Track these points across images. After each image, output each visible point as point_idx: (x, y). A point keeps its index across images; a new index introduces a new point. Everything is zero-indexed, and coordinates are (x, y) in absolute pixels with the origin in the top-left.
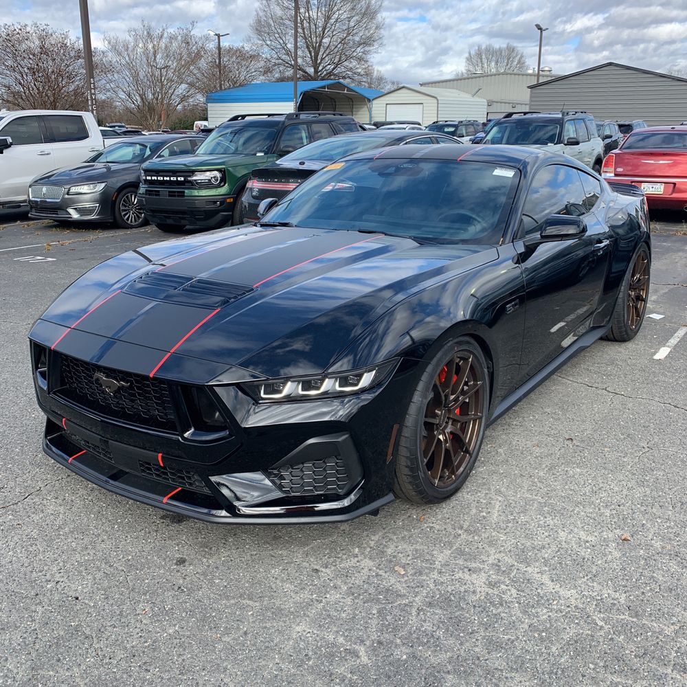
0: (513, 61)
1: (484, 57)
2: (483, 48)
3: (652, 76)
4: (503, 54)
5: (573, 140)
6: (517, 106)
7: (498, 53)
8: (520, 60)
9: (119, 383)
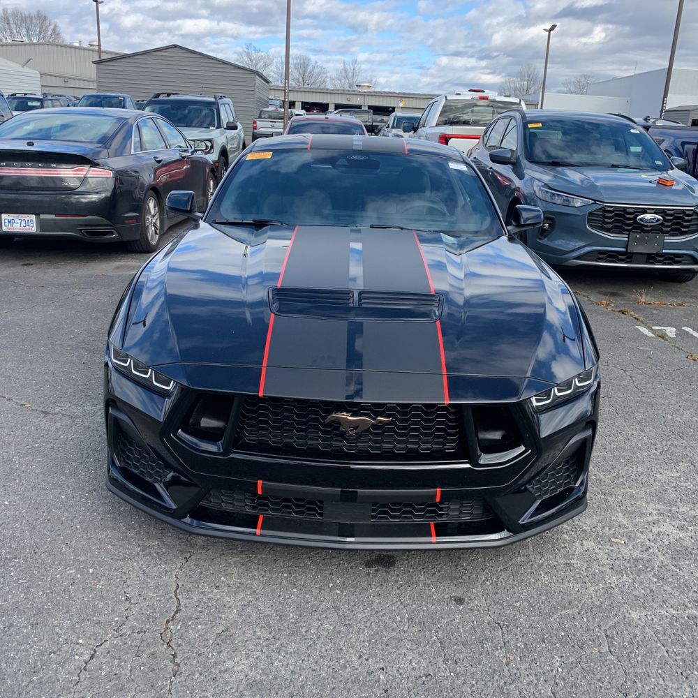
0: (46, 31)
1: (11, 22)
2: (9, 12)
3: (215, 61)
4: (34, 21)
5: (232, 125)
6: (69, 80)
7: (28, 20)
8: (54, 30)
9: (375, 419)
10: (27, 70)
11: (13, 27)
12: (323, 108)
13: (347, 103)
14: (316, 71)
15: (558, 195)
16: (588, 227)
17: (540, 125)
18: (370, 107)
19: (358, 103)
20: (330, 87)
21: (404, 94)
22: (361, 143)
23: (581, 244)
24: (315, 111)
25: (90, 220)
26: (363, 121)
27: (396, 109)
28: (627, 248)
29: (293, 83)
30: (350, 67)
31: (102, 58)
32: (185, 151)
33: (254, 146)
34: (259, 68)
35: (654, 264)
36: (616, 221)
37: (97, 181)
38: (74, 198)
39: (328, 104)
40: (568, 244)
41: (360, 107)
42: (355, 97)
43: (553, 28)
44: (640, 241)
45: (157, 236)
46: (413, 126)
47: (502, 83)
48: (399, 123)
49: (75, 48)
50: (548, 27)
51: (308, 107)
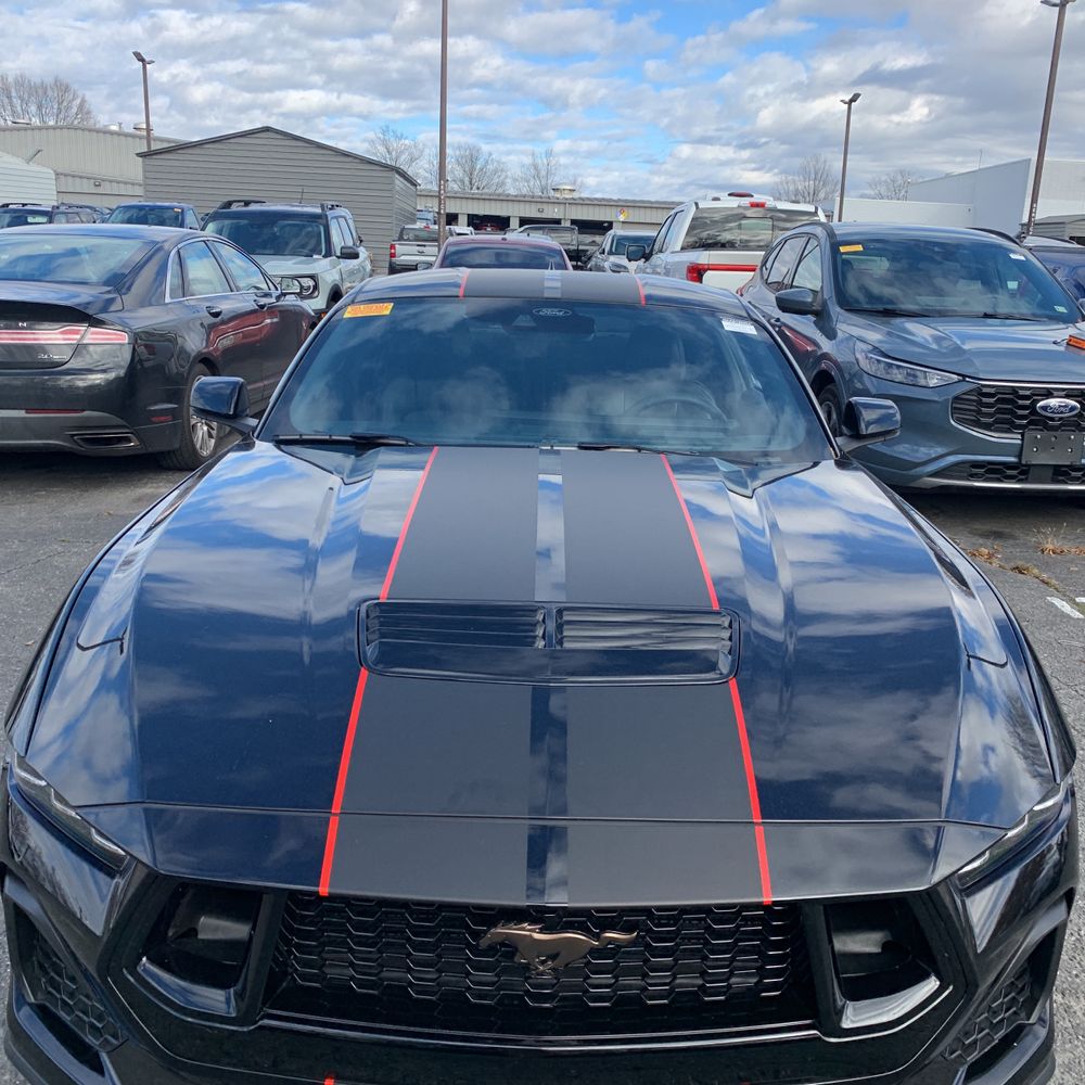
0: (68, 108)
1: (14, 94)
2: (10, 79)
3: (329, 152)
4: (50, 93)
5: (349, 251)
6: (102, 183)
7: (40, 92)
8: (81, 107)
9: (597, 937)
10: (33, 167)
11: (17, 102)
12: (501, 223)
13: (539, 215)
14: (490, 167)
15: (899, 367)
16: (953, 423)
17: (859, 248)
18: (574, 222)
19: (556, 216)
20: (512, 192)
21: (626, 201)
22: (559, 284)
23: (940, 450)
24: (489, 229)
25: (88, 418)
26: (562, 244)
27: (614, 225)
28: (1020, 456)
29: (455, 186)
30: (542, 162)
31: (152, 149)
32: (266, 295)
33: (360, 291)
34: (402, 164)
35: (1066, 483)
36: (999, 411)
37: (105, 351)
38: (64, 381)
39: (509, 217)
40: (917, 451)
41: (558, 222)
42: (551, 206)
43: (854, 99)
44: (1044, 446)
45: (213, 441)
46: (643, 250)
47: (776, 183)
48: (620, 246)
49: (112, 133)
50: (847, 98)
51: (477, 222)
